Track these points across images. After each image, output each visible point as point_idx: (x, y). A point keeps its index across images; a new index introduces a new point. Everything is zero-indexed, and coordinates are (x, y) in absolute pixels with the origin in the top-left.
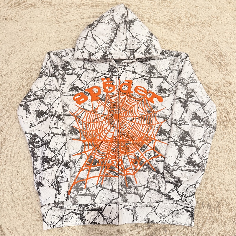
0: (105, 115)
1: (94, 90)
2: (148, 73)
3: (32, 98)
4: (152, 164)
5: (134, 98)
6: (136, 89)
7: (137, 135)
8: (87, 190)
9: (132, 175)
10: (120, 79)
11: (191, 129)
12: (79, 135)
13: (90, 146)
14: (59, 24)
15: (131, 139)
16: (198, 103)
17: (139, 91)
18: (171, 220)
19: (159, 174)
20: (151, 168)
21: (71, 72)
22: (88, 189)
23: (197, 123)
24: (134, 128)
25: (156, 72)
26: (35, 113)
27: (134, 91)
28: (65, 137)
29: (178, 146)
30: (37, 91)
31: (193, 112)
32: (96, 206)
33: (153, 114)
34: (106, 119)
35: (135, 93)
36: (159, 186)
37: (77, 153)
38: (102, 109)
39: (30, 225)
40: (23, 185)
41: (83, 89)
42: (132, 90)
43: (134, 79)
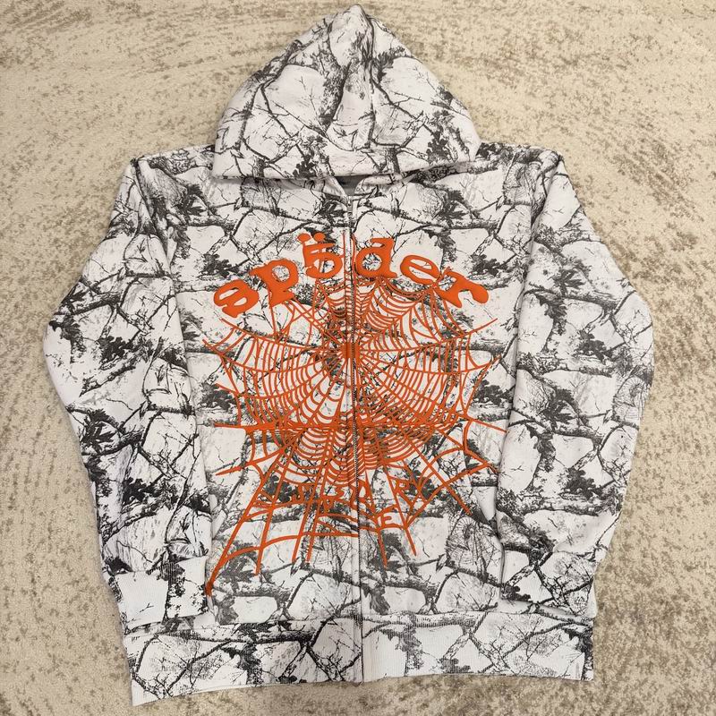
0: (314, 346)
1: (277, 272)
2: (439, 214)
3: (88, 300)
4: (461, 494)
5: (399, 292)
6: (406, 263)
7: (411, 406)
8: (264, 580)
9: (400, 527)
10: (356, 234)
11: (577, 382)
12: (235, 411)
13: (269, 444)
14: (166, 73)
15: (394, 418)
16: (596, 301)
17: (415, 270)
18: (522, 663)
19: (481, 524)
20: (456, 505)
21: (204, 217)
22: (267, 576)
23: (594, 363)
24: (403, 385)
25: (465, 211)
26: (99, 346)
27: (399, 273)
28: (191, 417)
29: (539, 437)
30: (101, 281)
31: (581, 332)
32: (293, 627)
33: (459, 340)
34: (317, 359)
35: (404, 278)
36: (483, 559)
37: (228, 468)
38: (303, 330)
39: (92, 692)
40: (68, 568)
41: (242, 269)
42: (395, 267)
43: (399, 234)
